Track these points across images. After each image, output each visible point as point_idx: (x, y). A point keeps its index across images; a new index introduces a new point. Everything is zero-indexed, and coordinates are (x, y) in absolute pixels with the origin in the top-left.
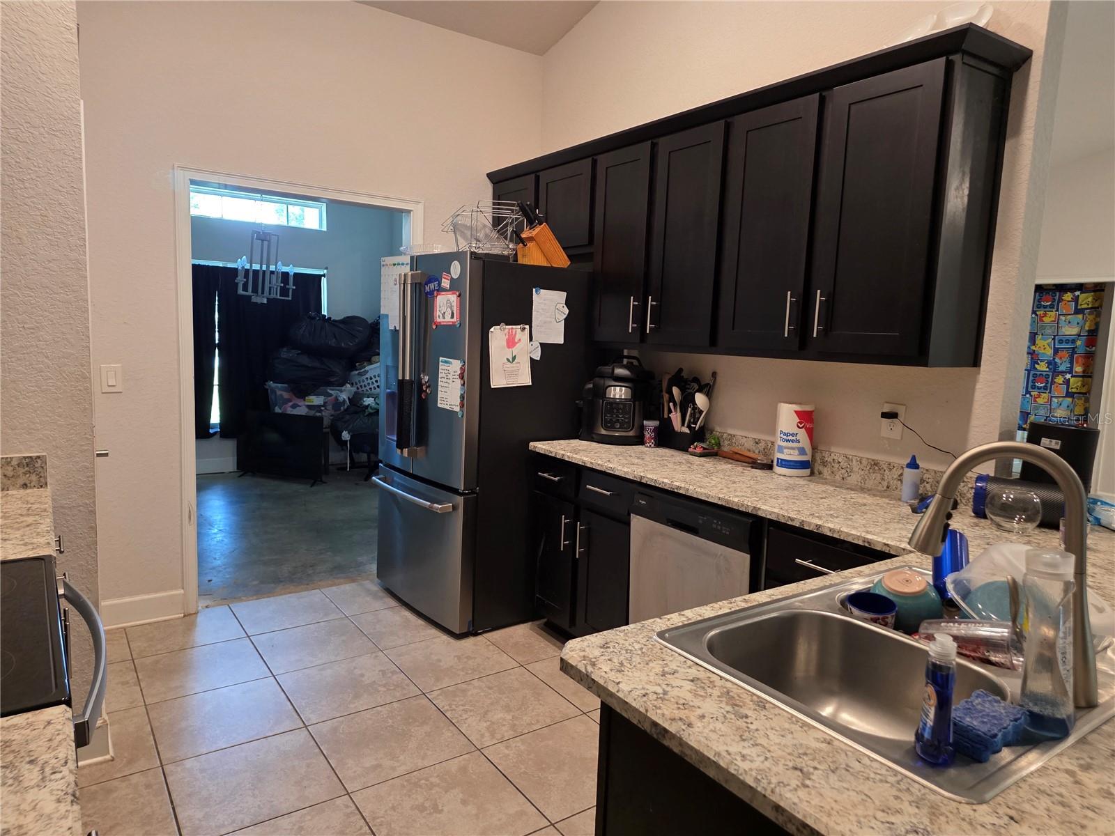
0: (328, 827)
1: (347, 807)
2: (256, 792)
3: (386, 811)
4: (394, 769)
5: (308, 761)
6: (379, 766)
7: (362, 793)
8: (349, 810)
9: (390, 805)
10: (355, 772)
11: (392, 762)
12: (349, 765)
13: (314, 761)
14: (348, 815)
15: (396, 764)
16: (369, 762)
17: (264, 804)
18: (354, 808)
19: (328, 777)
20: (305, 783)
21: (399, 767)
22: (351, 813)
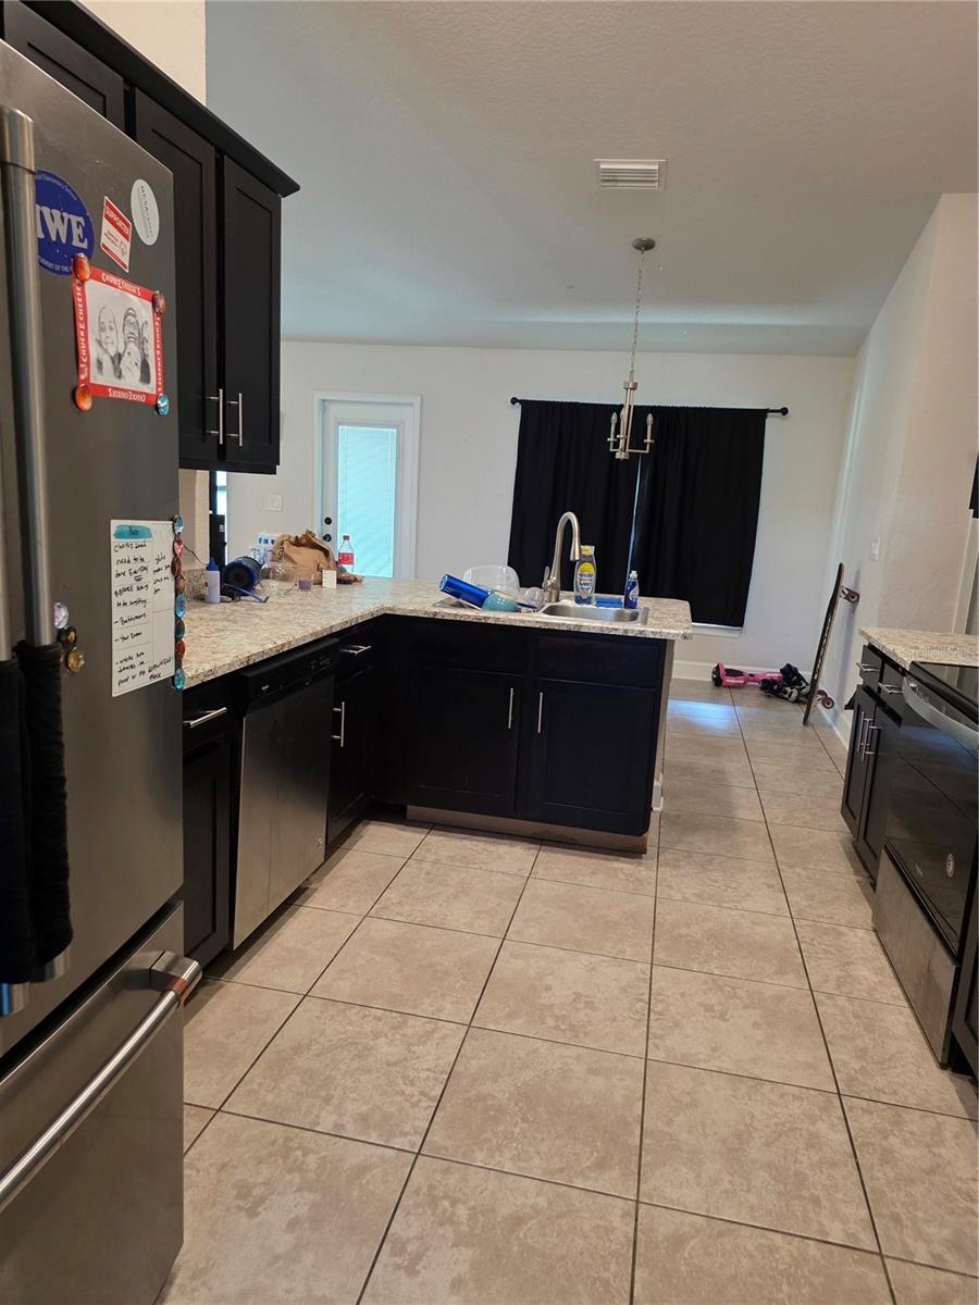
0: (687, 1037)
1: (657, 1046)
2: (748, 1120)
3: (623, 1021)
4: (578, 1058)
5: (666, 1129)
6: (591, 1071)
7: (633, 1051)
8: (657, 1041)
9: (614, 1024)
10: (622, 1080)
11: (571, 1067)
12: (623, 1092)
13: (659, 1124)
14: (661, 1037)
15: (570, 1061)
16: (598, 1082)
17: (744, 1098)
18: (650, 1041)
19: (655, 1090)
20: (686, 1099)
21: (571, 1057)
22: (656, 1038)
